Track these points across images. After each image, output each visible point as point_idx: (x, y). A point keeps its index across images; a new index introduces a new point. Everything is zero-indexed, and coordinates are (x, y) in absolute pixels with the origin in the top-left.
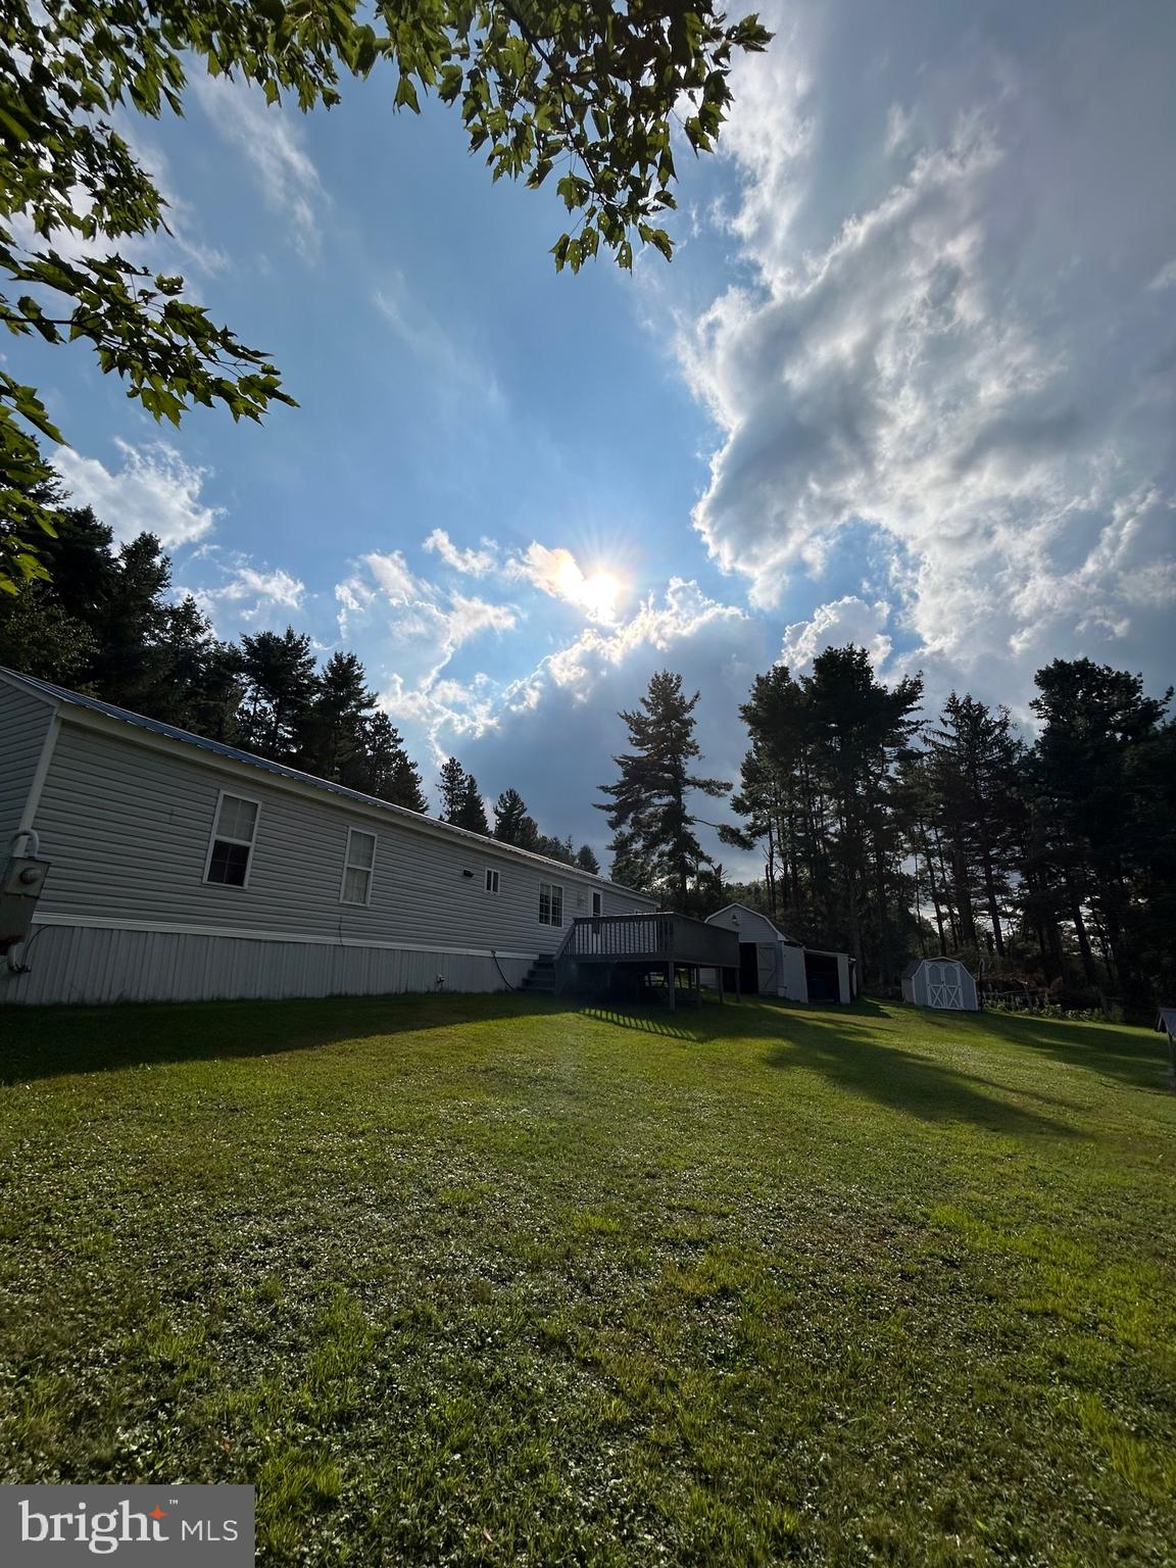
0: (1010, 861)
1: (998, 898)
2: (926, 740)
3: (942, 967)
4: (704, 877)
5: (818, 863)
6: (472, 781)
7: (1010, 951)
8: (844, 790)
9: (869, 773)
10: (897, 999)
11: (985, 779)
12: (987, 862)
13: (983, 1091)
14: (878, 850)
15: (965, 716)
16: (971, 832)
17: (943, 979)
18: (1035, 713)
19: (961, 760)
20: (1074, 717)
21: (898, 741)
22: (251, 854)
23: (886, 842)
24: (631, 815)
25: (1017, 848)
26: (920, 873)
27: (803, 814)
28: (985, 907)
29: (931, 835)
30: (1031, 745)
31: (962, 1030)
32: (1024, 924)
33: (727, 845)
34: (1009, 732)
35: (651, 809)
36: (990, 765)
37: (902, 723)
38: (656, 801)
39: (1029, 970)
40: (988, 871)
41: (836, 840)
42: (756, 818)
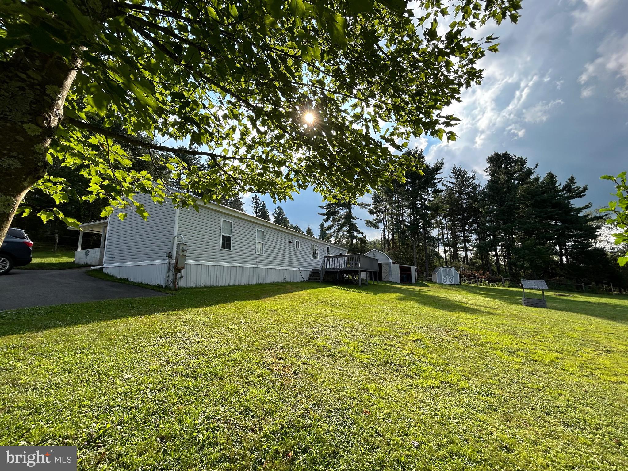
0: (473, 230)
1: (467, 244)
2: (443, 184)
3: (447, 270)
4: (360, 239)
5: (401, 233)
6: (264, 204)
7: (471, 263)
8: (412, 205)
9: (422, 198)
10: (431, 281)
11: (465, 199)
12: (464, 231)
13: (465, 305)
14: (424, 227)
15: (459, 175)
16: (459, 220)
17: (448, 273)
18: (485, 173)
19: (457, 192)
20: (500, 175)
21: (433, 186)
22: (232, 239)
23: (427, 224)
24: (332, 217)
25: (475, 225)
26: (439, 235)
27: (397, 215)
28: (463, 247)
29: (444, 221)
30: (483, 186)
31: (455, 290)
32: (476, 253)
33: (369, 227)
34: (475, 181)
35: (339, 215)
36: (467, 194)
37: (435, 179)
38: (341, 211)
39: (477, 270)
40: (464, 234)
41: (409, 224)
42: (378, 216)
